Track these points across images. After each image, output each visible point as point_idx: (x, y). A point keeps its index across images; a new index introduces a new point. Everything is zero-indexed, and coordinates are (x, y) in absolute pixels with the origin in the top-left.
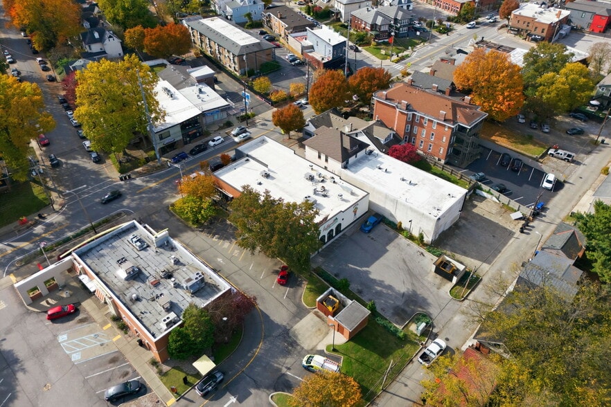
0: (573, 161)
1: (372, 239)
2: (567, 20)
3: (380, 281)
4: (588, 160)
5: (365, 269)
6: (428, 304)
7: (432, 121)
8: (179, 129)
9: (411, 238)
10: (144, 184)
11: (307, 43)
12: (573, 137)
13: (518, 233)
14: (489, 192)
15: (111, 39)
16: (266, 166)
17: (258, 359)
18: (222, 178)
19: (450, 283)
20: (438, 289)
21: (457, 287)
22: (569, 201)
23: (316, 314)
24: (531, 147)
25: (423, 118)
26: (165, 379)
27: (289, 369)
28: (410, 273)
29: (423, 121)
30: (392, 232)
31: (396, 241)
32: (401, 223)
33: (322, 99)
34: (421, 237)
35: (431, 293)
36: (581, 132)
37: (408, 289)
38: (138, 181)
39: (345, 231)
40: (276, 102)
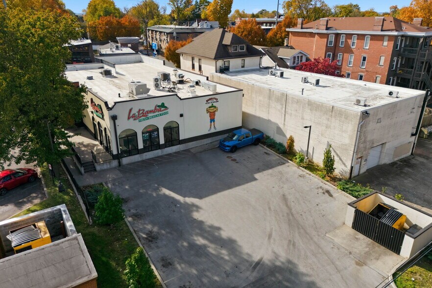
1: (234, 160)
3: (212, 227)
19: (394, 256)
20: (360, 263)
21: (416, 268)
25: (350, 37)
28: (292, 220)
32: (292, 141)
34: (329, 163)
35: (339, 271)
37: (277, 257)
39: (191, 145)
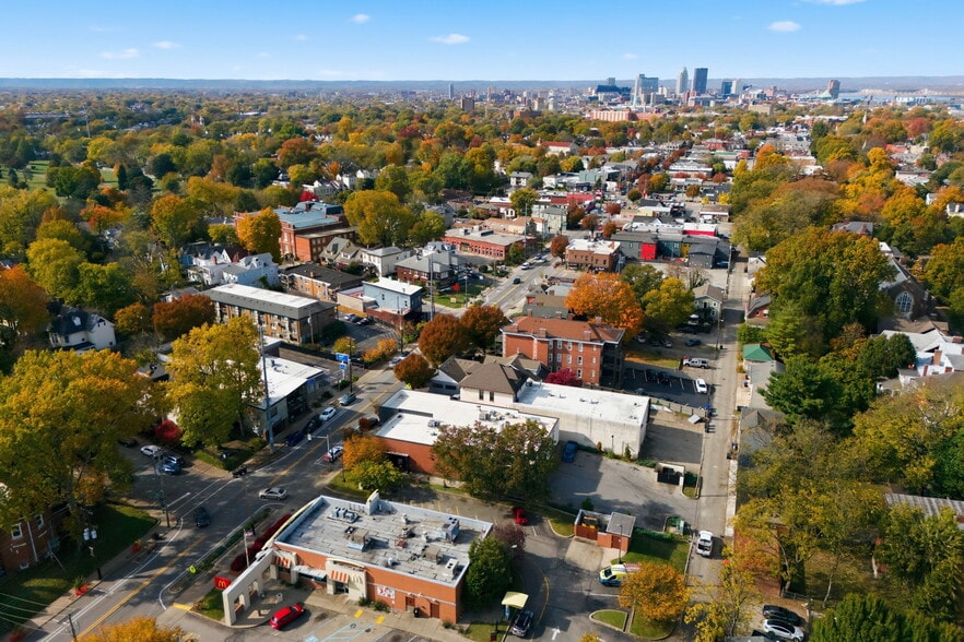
0: (709, 368)
2: (618, 251)
4: (720, 363)
5: (593, 493)
6: (671, 509)
7: (577, 344)
8: (285, 403)
9: (616, 457)
10: (271, 474)
11: (367, 298)
12: (693, 348)
13: (705, 434)
14: (658, 404)
15: (101, 324)
16: (431, 415)
17: (552, 591)
18: (388, 435)
19: (679, 486)
20: (671, 494)
21: (687, 487)
22: (728, 399)
23: (577, 540)
24: (665, 361)
25: (566, 343)
26: (471, 636)
27: (589, 591)
28: (637, 488)
29: (567, 347)
30: (594, 457)
31: (603, 462)
32: (600, 445)
33: (442, 345)
34: (627, 453)
35: (667, 499)
36: (698, 343)
37: (645, 501)
38: (259, 473)
40: (371, 363)
